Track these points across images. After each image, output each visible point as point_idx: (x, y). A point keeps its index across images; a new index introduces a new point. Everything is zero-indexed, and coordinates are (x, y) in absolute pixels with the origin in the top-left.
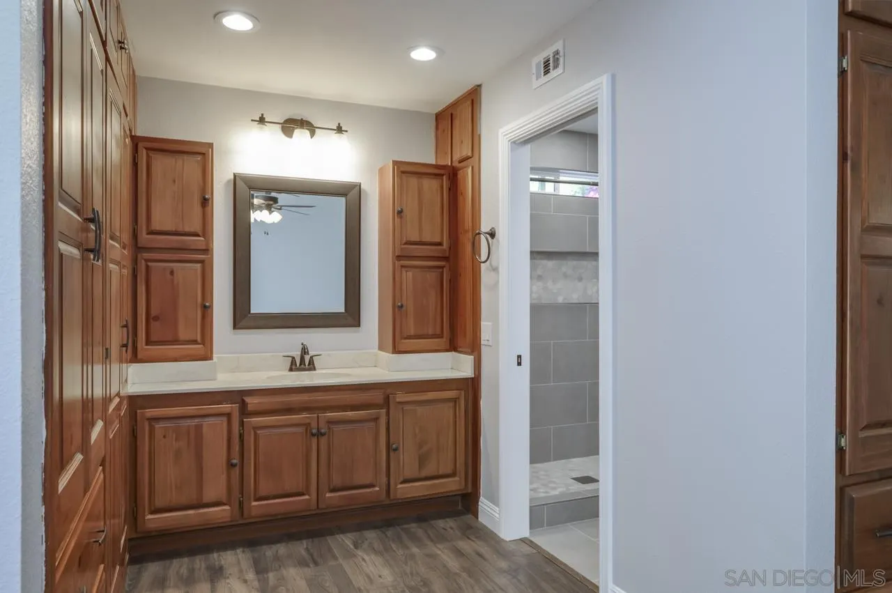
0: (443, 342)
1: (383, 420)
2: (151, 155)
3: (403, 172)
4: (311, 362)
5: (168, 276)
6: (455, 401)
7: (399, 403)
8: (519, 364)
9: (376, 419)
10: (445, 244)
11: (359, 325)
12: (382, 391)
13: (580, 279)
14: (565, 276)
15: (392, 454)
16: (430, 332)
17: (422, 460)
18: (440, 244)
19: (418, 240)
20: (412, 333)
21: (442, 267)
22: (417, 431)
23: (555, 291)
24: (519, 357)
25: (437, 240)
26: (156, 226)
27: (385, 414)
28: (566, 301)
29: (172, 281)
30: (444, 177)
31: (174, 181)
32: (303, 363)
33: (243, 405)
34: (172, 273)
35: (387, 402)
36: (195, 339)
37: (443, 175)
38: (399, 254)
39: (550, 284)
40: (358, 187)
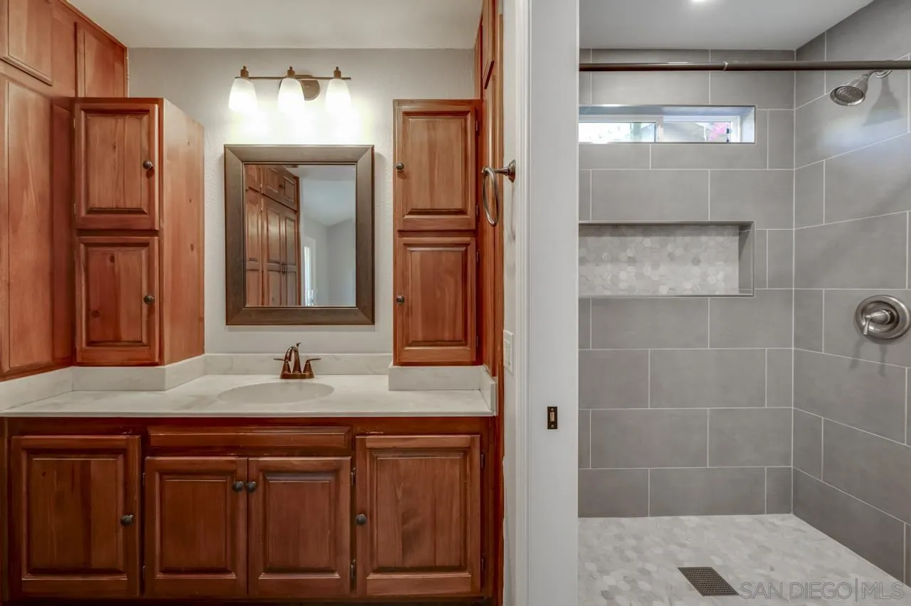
0: (465, 351)
1: (346, 476)
2: (89, 118)
3: (407, 114)
4: (308, 367)
5: (109, 263)
6: (466, 451)
7: (371, 449)
8: (552, 425)
9: (335, 471)
10: (469, 212)
11: (373, 322)
12: (347, 429)
13: (696, 262)
14: (671, 257)
15: (359, 528)
16: (447, 335)
17: (408, 541)
18: (462, 212)
19: (429, 208)
20: (420, 337)
21: (466, 245)
22: (400, 493)
23: (656, 278)
24: (552, 410)
25: (458, 205)
26: (96, 202)
27: (349, 465)
28: (673, 293)
29: (113, 268)
30: (469, 116)
31: (115, 147)
32: (297, 368)
33: (145, 439)
34: (112, 259)
35: (351, 448)
36: (139, 339)
37: (465, 113)
38: (402, 228)
39: (647, 270)
40: (370, 151)
